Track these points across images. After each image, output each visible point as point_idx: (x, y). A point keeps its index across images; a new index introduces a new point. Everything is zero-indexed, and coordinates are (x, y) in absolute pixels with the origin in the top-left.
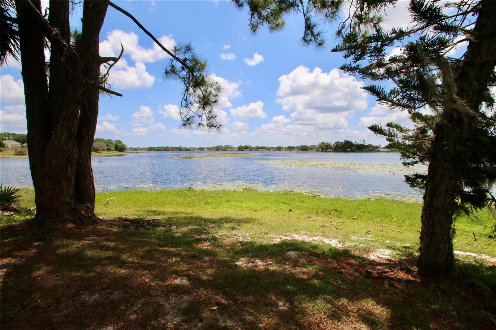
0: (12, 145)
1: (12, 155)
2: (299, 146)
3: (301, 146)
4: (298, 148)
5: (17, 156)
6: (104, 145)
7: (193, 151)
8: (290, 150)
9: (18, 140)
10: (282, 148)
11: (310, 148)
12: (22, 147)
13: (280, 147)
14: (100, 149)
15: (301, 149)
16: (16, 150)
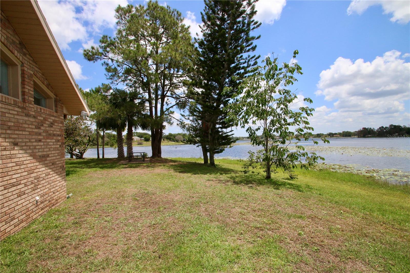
0: (136, 139)
1: (136, 145)
2: (341, 132)
3: (344, 132)
4: (340, 134)
5: (138, 145)
6: (182, 137)
7: (242, 139)
8: (331, 137)
9: (139, 136)
10: (323, 135)
11: (354, 134)
12: (141, 140)
13: (320, 134)
14: (179, 140)
15: (344, 135)
16: (138, 142)
